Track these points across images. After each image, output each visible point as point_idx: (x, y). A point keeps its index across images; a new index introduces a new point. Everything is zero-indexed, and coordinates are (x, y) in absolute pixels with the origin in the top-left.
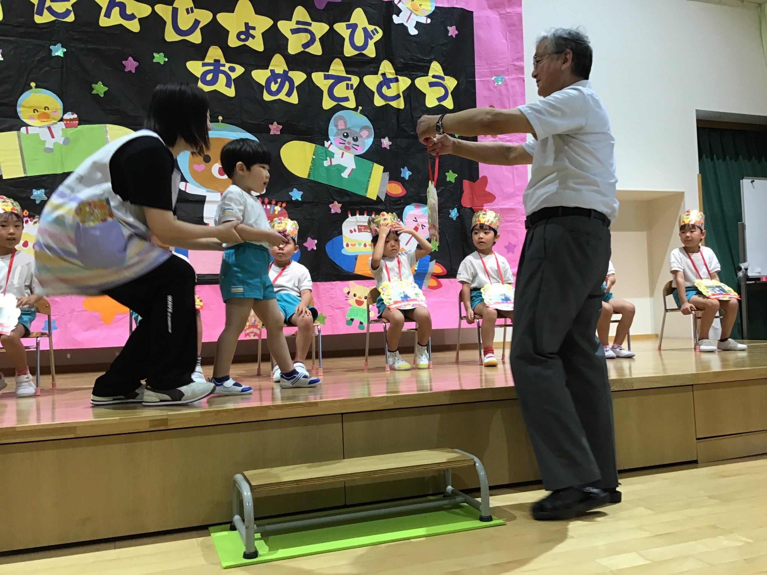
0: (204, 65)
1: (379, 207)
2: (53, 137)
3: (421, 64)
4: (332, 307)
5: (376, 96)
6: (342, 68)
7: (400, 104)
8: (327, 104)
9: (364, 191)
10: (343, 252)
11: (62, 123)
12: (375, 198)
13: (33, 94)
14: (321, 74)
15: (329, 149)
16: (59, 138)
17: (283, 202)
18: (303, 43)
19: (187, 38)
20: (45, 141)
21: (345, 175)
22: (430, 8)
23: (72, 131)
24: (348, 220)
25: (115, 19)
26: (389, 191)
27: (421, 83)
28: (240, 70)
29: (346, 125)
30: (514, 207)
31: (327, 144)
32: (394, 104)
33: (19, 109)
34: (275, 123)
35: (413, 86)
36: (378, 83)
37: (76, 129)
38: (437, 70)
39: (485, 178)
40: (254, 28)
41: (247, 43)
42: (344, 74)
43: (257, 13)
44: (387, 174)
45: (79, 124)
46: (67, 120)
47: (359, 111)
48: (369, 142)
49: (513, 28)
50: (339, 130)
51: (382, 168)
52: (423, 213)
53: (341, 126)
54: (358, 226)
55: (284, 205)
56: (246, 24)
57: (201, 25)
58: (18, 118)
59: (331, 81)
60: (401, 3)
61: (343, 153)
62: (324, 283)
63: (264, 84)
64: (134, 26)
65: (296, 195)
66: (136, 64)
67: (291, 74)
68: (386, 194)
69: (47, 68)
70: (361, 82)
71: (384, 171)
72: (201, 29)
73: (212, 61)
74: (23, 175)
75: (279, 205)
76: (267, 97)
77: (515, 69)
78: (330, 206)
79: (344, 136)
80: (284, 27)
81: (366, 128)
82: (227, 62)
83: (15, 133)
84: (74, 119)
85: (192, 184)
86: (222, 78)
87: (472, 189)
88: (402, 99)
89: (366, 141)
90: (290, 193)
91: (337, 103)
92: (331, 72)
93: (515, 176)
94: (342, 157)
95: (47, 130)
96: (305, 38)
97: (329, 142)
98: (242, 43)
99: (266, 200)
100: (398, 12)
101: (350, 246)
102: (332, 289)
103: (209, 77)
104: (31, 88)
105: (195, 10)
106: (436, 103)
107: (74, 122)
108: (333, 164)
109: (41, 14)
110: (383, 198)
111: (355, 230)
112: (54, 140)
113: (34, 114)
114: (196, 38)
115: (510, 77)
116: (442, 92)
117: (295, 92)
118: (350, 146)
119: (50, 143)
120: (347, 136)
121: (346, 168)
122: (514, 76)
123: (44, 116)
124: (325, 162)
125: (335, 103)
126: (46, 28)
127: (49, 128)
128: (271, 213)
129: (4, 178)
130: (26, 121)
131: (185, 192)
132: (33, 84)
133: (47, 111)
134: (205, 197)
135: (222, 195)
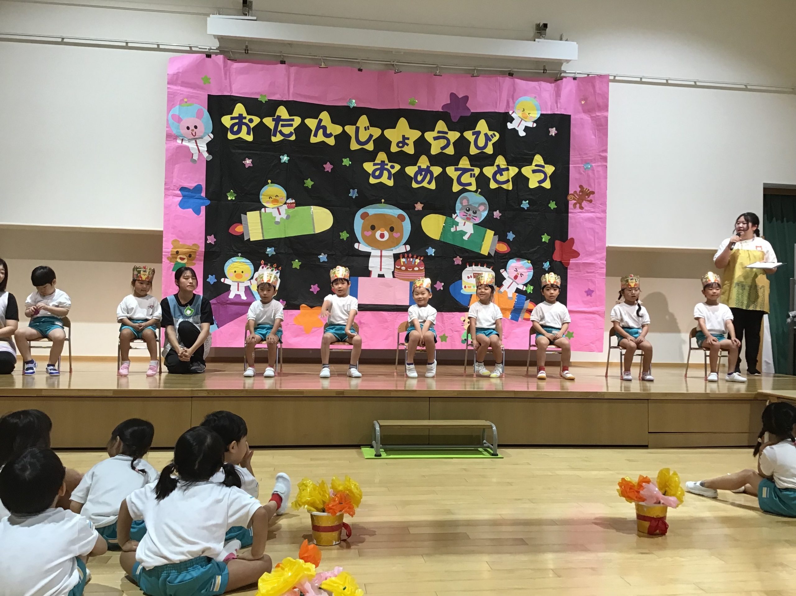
0: (375, 165)
1: (489, 260)
2: (280, 214)
3: (526, 157)
4: (452, 330)
5: (492, 181)
6: (468, 162)
7: (509, 186)
8: (456, 188)
9: (479, 249)
10: (462, 291)
11: (286, 205)
12: (487, 254)
13: (269, 188)
14: (453, 168)
15: (456, 220)
16: (284, 216)
17: (421, 257)
18: (442, 146)
19: (365, 147)
20: (275, 217)
21: (466, 238)
22: (536, 115)
23: (292, 211)
24: (466, 269)
25: (321, 137)
26: (497, 248)
27: (526, 171)
28: (397, 167)
29: (468, 203)
30: (594, 262)
31: (454, 216)
32: (504, 186)
33: (261, 197)
34: (419, 203)
35: (519, 173)
36: (493, 172)
37: (294, 209)
38: (539, 160)
39: (572, 239)
40: (408, 139)
41: (403, 149)
42: (469, 167)
43: (411, 128)
44: (497, 237)
45: (296, 206)
46: (288, 203)
47: (478, 193)
48: (485, 214)
49: (601, 127)
50: (463, 206)
51: (493, 232)
52: (522, 265)
53: (465, 203)
54: (474, 274)
55: (422, 258)
56: (403, 136)
57: (374, 138)
58: (260, 202)
59: (460, 172)
60: (514, 114)
61: (465, 223)
62: (447, 313)
63: (413, 176)
64: (331, 141)
65: (431, 251)
66: (332, 166)
67: (433, 169)
68: (495, 251)
69: (278, 170)
70: (481, 172)
71: (495, 235)
72: (373, 141)
73: (380, 162)
74: (262, 239)
75: (419, 258)
76: (415, 185)
77: (601, 159)
78: (454, 259)
79: (467, 210)
80: (429, 136)
81: (482, 204)
82: (389, 162)
83: (258, 212)
84: (293, 203)
85: (363, 244)
86: (386, 173)
87: (561, 246)
88: (511, 183)
89: (482, 213)
90: (427, 250)
91: (462, 187)
92: (460, 166)
93: (596, 239)
94: (464, 225)
95: (276, 210)
96: (443, 142)
97: (456, 215)
98: (400, 149)
99: (410, 255)
100: (512, 120)
101: (467, 288)
102: (453, 317)
103: (377, 173)
104: (268, 183)
105: (370, 128)
106: (537, 185)
107: (293, 205)
108: (458, 230)
109: (275, 135)
110: (493, 254)
111: (471, 277)
112: (280, 216)
113: (269, 200)
114: (370, 147)
115: (596, 164)
116: (542, 176)
117: (434, 181)
118: (471, 217)
119: (278, 219)
120: (468, 211)
121: (467, 233)
122: (600, 164)
123: (275, 201)
124: (452, 229)
125: (461, 187)
126: (277, 145)
127: (278, 209)
128: (413, 264)
129: (251, 240)
130: (264, 204)
131: (358, 250)
132: (269, 181)
133: (277, 198)
134: (370, 253)
135: (381, 252)
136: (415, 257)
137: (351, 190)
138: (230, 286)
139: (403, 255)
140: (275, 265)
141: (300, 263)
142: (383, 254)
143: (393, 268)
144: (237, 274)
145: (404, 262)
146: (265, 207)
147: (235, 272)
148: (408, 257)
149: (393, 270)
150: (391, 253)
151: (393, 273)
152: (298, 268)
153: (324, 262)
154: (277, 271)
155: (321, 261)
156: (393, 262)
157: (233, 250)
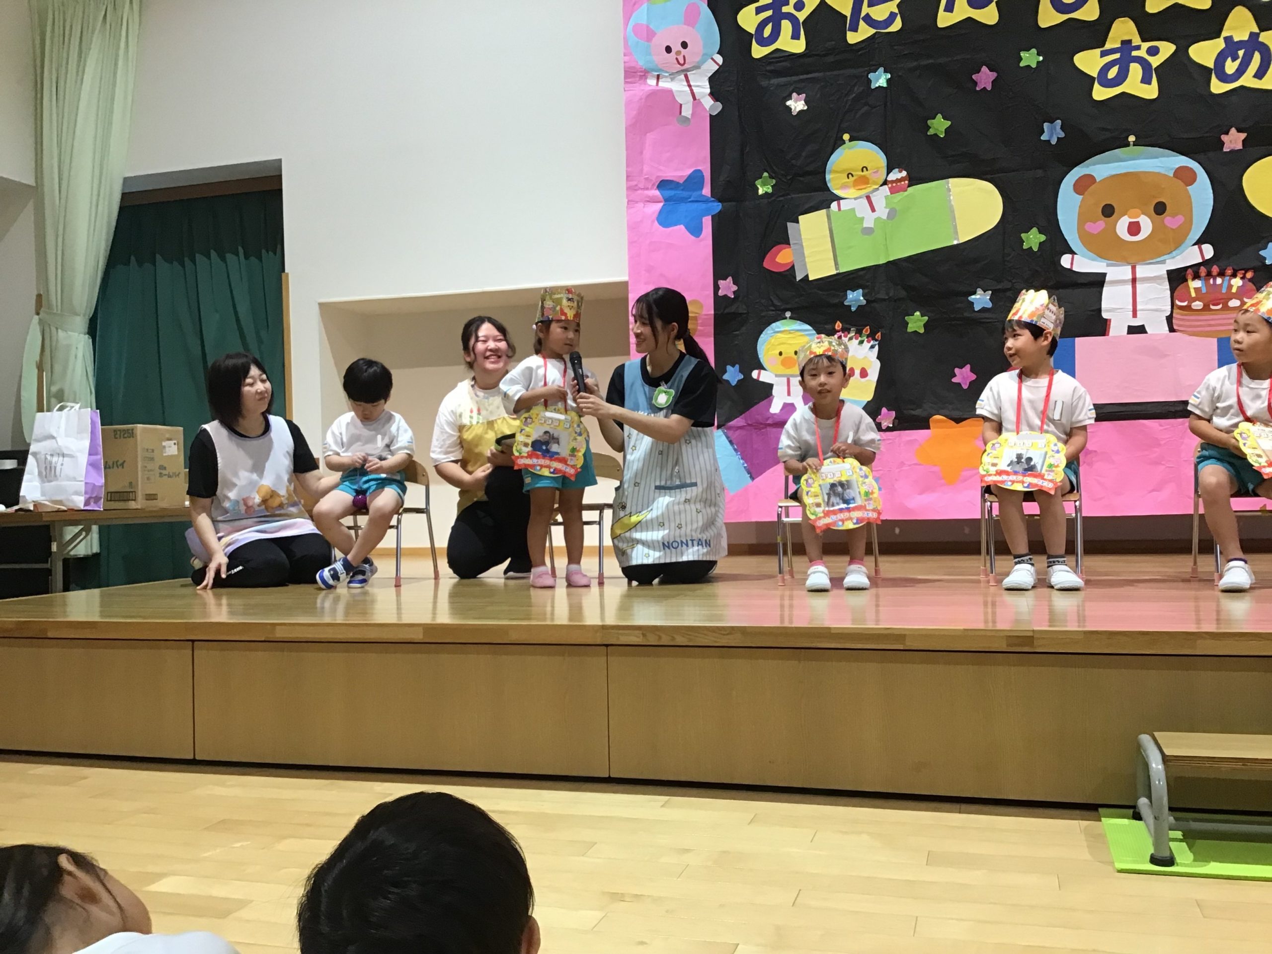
0: (1104, 54)
2: (873, 210)
11: (886, 187)
13: (846, 151)
16: (882, 211)
17: (1246, 271)
19: (1074, 15)
20: (863, 219)
23: (901, 197)
25: (961, 11)
28: (1167, 49)
33: (828, 177)
34: (1233, 131)
37: (906, 193)
45: (909, 186)
46: (892, 182)
55: (1249, 275)
63: (1211, 65)
64: (990, 16)
66: (993, 75)
67: (1265, 37)
69: (866, 107)
73: (1118, 45)
74: (834, 272)
75: (1240, 275)
76: (1217, 87)
82: (1144, 40)
83: (823, 212)
84: (902, 179)
85: (1083, 256)
86: (1136, 70)
90: (1262, 253)
95: (865, 201)
98: (1171, 3)
99: (1215, 270)
103: (1113, 73)
104: (844, 142)
107: (903, 183)
109: (855, 28)
112: (875, 215)
113: (848, 180)
114: (1090, 12)
119: (869, 223)
123: (863, 181)
126: (862, 49)
127: (868, 198)
128: (1224, 290)
129: (811, 278)
130: (838, 192)
131: (1070, 270)
132: (846, 137)
133: (865, 173)
134: (1104, 275)
135: (1134, 269)
136: (1229, 272)
137: (1046, 125)
138: (770, 386)
139: (1195, 271)
140: (867, 330)
141: (926, 318)
142: (1138, 275)
143: (1169, 307)
144: (786, 358)
145: (1196, 289)
146: (838, 199)
147: (781, 354)
148: (1209, 274)
149: (1168, 313)
150: (1161, 270)
151: (1169, 319)
152: (922, 331)
153: (984, 310)
154: (872, 343)
155: (976, 309)
156: (1169, 292)
157: (773, 305)
